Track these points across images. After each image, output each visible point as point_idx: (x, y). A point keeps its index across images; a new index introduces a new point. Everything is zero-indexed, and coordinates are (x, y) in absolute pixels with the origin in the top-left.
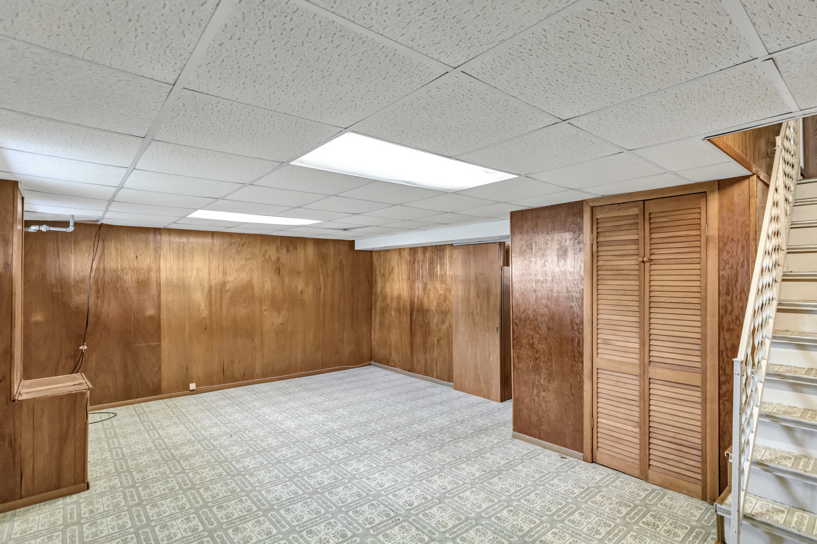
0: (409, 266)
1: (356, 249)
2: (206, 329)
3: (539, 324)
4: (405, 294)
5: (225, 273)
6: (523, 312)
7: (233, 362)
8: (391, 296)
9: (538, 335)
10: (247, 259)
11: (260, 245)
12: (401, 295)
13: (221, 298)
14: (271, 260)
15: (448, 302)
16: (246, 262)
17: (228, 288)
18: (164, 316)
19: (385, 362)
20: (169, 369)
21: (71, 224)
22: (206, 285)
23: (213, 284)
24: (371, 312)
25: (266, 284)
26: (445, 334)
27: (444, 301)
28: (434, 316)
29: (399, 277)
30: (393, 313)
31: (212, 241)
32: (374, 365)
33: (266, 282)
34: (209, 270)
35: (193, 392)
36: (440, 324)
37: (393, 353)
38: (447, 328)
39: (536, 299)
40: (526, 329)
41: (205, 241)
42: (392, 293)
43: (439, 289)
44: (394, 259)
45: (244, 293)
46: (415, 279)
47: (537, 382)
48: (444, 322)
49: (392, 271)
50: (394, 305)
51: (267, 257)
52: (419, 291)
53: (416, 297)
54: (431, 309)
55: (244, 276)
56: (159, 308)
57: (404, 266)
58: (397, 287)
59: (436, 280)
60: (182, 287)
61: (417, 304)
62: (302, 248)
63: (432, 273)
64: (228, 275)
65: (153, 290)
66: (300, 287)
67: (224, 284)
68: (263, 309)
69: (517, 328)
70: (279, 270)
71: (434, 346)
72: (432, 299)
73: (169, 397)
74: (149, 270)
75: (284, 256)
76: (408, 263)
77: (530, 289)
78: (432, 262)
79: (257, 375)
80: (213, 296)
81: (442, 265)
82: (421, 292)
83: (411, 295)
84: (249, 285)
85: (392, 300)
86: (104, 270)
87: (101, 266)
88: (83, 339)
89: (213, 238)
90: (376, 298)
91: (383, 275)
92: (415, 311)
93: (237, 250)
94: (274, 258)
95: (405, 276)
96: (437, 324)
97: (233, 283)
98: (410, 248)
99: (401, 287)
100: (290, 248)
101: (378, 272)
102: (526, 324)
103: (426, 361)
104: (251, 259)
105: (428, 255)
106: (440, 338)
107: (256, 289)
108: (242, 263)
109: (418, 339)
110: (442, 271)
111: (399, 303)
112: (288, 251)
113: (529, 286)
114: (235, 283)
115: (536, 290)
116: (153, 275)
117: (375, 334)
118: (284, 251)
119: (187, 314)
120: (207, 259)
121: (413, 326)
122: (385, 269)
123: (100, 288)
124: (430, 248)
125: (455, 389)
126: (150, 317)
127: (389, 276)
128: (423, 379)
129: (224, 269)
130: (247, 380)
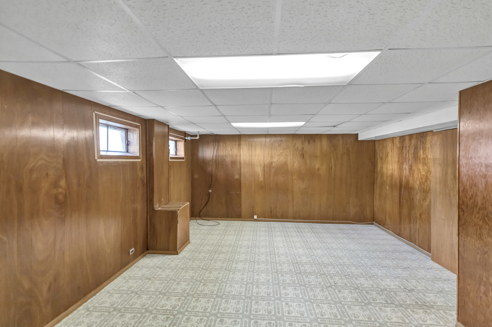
0: (399, 151)
1: (359, 139)
2: (262, 187)
3: (489, 214)
4: (396, 173)
5: (272, 157)
6: (470, 199)
7: (276, 208)
8: (386, 174)
9: (487, 226)
10: (284, 149)
11: (292, 141)
12: (393, 174)
13: (270, 171)
14: (298, 149)
15: (428, 183)
16: (283, 151)
17: (273, 166)
18: (242, 179)
19: (382, 224)
20: (245, 207)
21: (198, 135)
22: (262, 164)
23: (266, 163)
24: (374, 186)
25: (295, 164)
26: (426, 210)
27: (425, 181)
28: (417, 193)
29: (392, 160)
30: (387, 188)
31: (265, 140)
32: (375, 225)
33: (295, 162)
34: (264, 156)
35: (256, 220)
36: (422, 201)
37: (387, 219)
38: (428, 205)
39: (485, 185)
40: (474, 217)
41: (262, 140)
42: (387, 172)
43: (422, 171)
44: (389, 145)
45: (282, 169)
46: (403, 161)
47: (485, 279)
48: (425, 199)
49: (387, 155)
50: (388, 182)
51: (296, 147)
52: (406, 172)
53: (404, 176)
54: (415, 187)
55: (282, 159)
56: (240, 175)
57: (396, 152)
58: (391, 168)
59: (419, 163)
60: (251, 165)
61: (404, 182)
62: (318, 140)
63: (416, 156)
64: (273, 158)
65: (238, 166)
66: (317, 166)
67: (271, 163)
68: (293, 179)
69: (463, 215)
70: (303, 155)
71: (417, 218)
72: (416, 179)
73: (245, 221)
74: (236, 156)
75: (306, 146)
76: (399, 149)
77: (479, 173)
78: (416, 148)
79: (290, 217)
80: (266, 170)
81: (424, 149)
82: (407, 172)
83: (400, 174)
84: (285, 164)
85: (387, 178)
86: (218, 156)
87: (217, 154)
88: (210, 187)
89: (266, 138)
90: (377, 176)
91: (382, 158)
92: (403, 188)
93: (278, 144)
94: (300, 148)
95: (396, 159)
96: (420, 200)
97: (276, 163)
98: (400, 137)
99: (393, 167)
100: (311, 142)
101: (378, 156)
102: (473, 211)
103: (410, 230)
104: (286, 149)
105: (413, 142)
106: (422, 213)
107: (289, 167)
108: (282, 151)
109: (405, 211)
110: (424, 155)
111: (392, 180)
112: (309, 143)
113: (478, 170)
114: (277, 163)
115: (486, 175)
116: (238, 158)
117: (376, 202)
118: (307, 143)
119: (253, 179)
120: (263, 150)
121: (401, 200)
122: (383, 154)
123: (217, 164)
124: (415, 136)
125: (433, 260)
126: (237, 179)
127: (385, 159)
128: (407, 244)
129: (271, 155)
130: (284, 219)
